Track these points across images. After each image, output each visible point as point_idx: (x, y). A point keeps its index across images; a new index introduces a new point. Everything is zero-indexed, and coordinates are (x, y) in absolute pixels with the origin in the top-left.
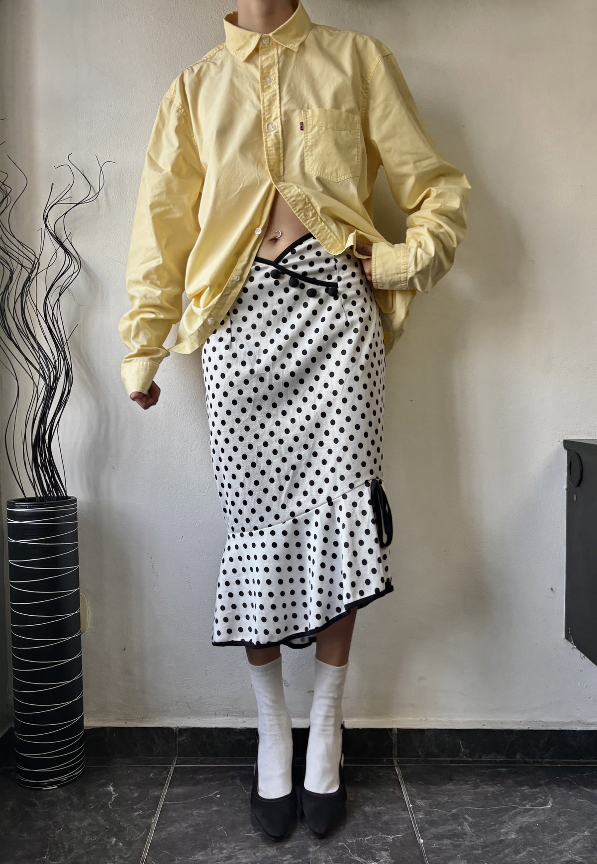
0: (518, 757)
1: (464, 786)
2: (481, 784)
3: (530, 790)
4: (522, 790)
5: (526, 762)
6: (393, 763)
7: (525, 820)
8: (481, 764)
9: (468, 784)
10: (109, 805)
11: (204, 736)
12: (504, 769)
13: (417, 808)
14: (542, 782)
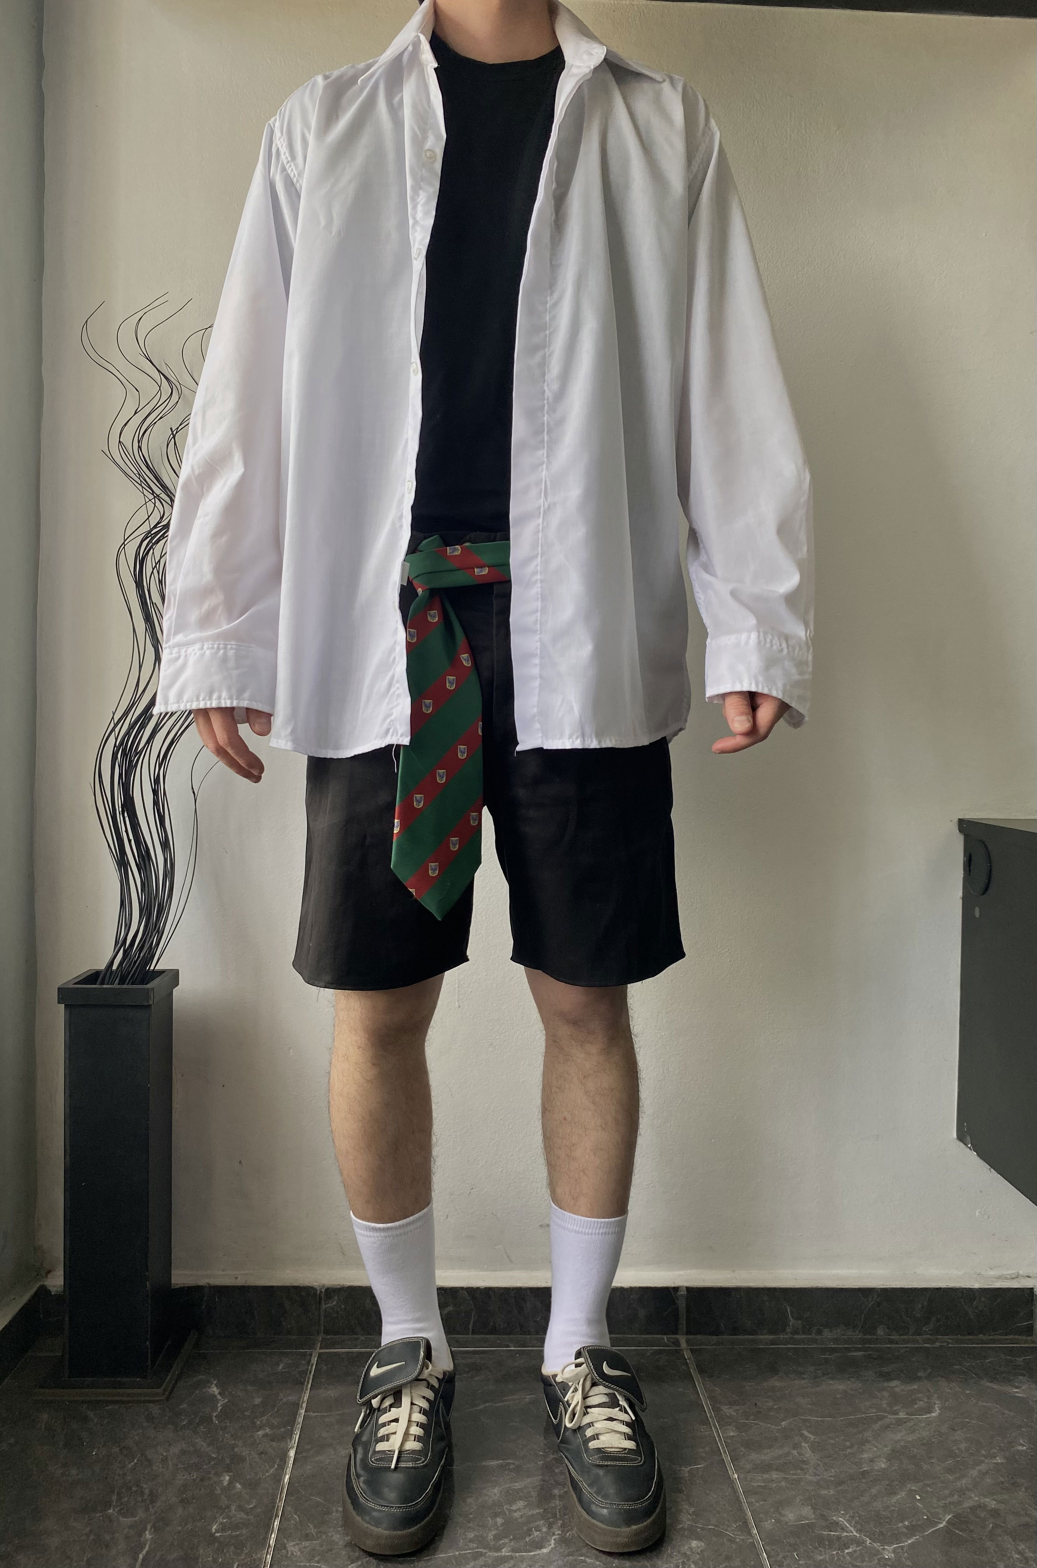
0: (880, 1332)
1: (797, 1382)
2: (824, 1378)
3: (903, 1387)
4: (890, 1387)
6: (679, 1345)
7: (900, 1436)
9: (804, 1379)
10: (214, 1419)
12: (859, 1353)
13: (724, 1421)
14: (920, 1374)
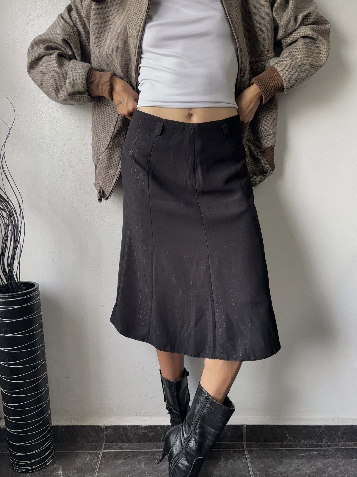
0: (324, 441)
2: (301, 467)
3: (333, 471)
4: (328, 471)
5: (329, 446)
6: (243, 448)
8: (301, 447)
9: (293, 467)
11: (122, 431)
12: (315, 453)
